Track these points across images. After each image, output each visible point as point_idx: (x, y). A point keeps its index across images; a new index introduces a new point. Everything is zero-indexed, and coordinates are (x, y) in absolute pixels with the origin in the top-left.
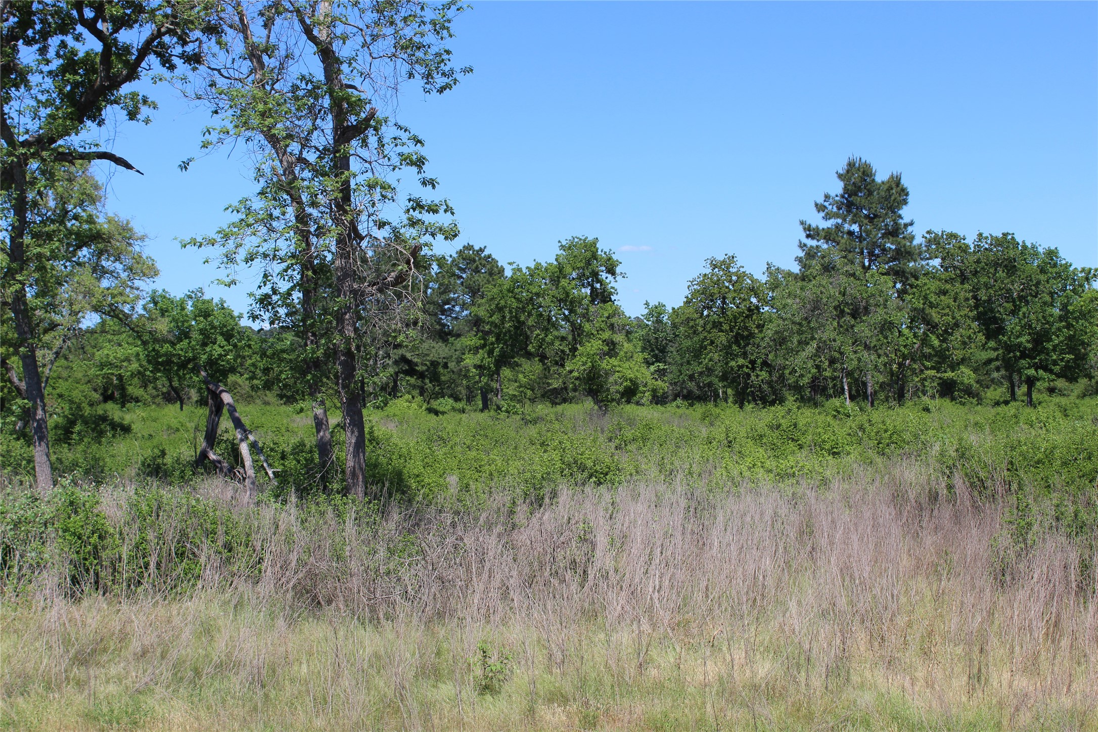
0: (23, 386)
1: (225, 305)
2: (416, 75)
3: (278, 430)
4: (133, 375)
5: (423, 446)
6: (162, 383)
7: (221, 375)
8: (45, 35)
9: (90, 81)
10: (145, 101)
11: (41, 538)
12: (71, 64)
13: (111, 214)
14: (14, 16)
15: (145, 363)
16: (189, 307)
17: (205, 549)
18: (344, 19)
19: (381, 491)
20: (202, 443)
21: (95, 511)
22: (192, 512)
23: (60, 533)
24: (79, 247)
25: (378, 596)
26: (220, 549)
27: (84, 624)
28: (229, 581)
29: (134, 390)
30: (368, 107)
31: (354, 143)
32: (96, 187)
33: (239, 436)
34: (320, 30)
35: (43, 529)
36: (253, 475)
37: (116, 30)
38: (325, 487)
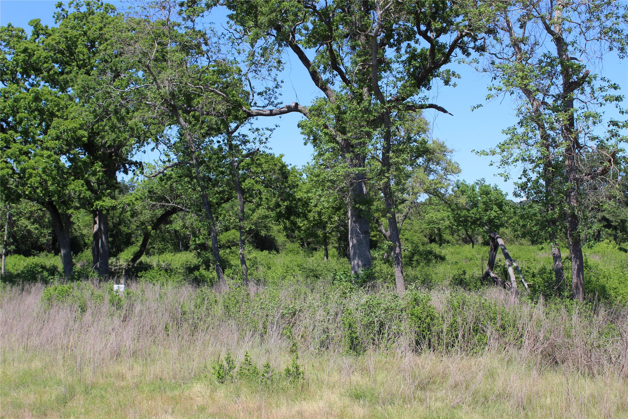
0: (388, 234)
1: (498, 188)
2: (614, 48)
3: (529, 260)
4: (446, 228)
5: (618, 271)
6: (462, 233)
7: (495, 228)
8: (399, 42)
9: (424, 65)
10: (454, 74)
11: (399, 318)
12: (413, 56)
13: (435, 139)
14: (384, 32)
15: (452, 221)
16: (477, 189)
17: (490, 327)
18: (569, 19)
19: (593, 297)
20: (486, 268)
21: (428, 304)
22: (482, 307)
23: (410, 316)
24: (417, 157)
25: (593, 360)
26: (498, 328)
27: (423, 367)
28: (504, 347)
29: (447, 236)
30: (584, 71)
31: (576, 91)
32: (426, 124)
33: (508, 263)
34: (555, 27)
35: (400, 313)
36: (516, 286)
37: (438, 36)
38: (560, 294)
